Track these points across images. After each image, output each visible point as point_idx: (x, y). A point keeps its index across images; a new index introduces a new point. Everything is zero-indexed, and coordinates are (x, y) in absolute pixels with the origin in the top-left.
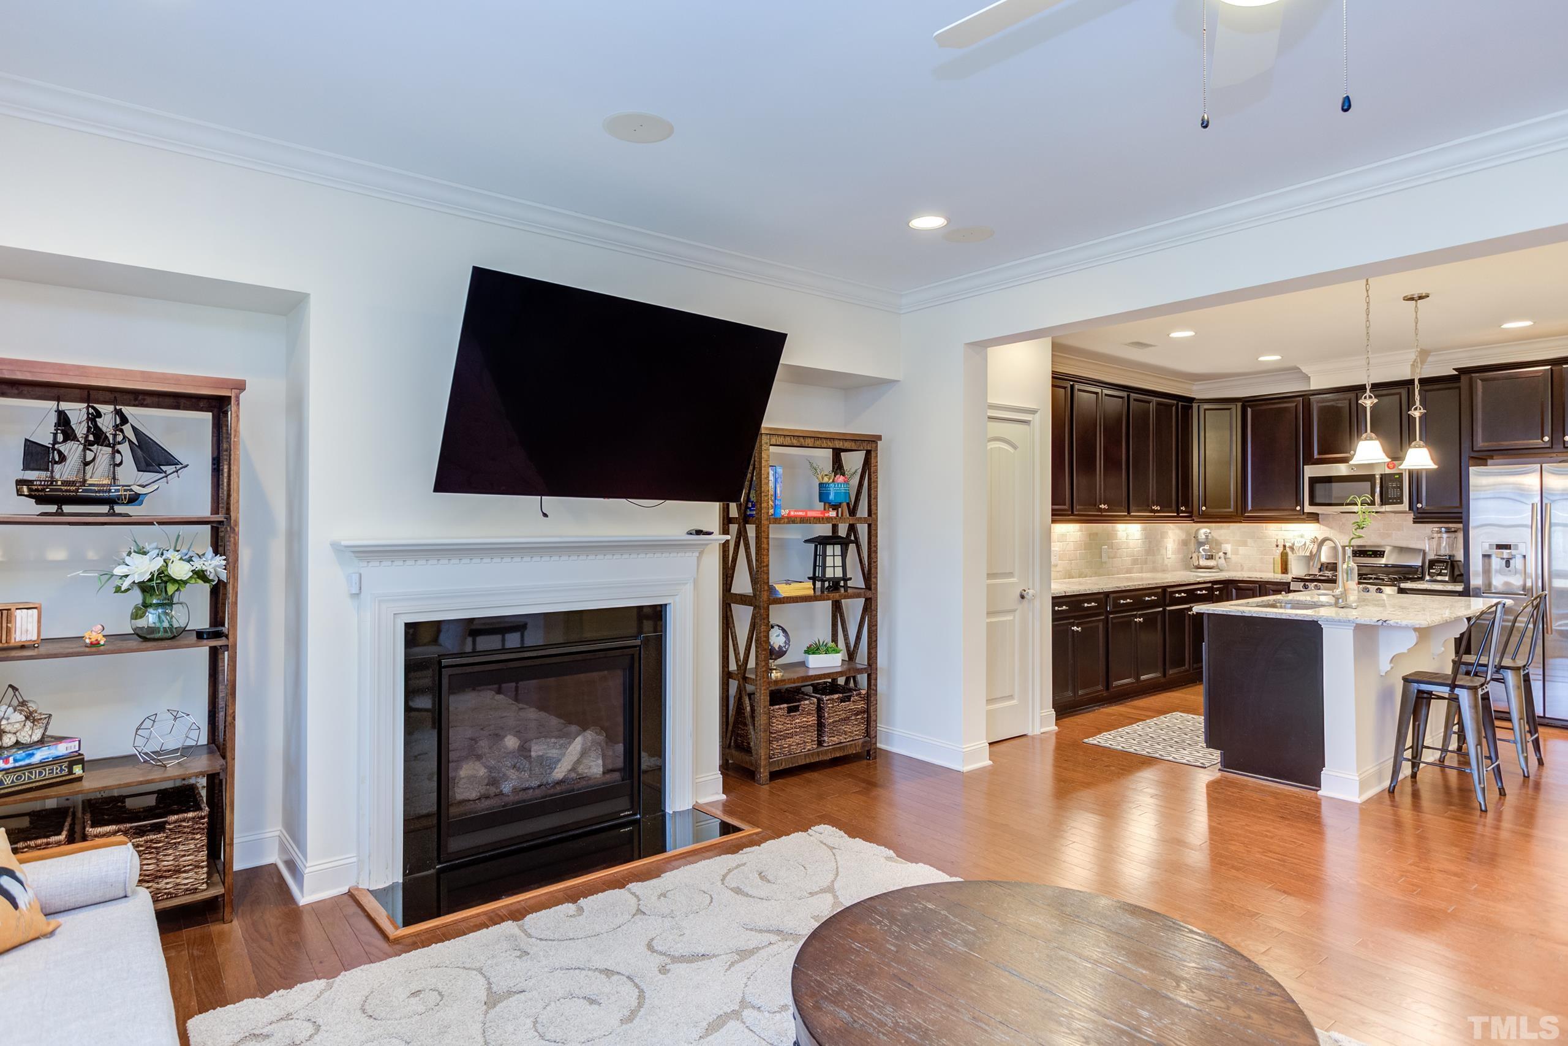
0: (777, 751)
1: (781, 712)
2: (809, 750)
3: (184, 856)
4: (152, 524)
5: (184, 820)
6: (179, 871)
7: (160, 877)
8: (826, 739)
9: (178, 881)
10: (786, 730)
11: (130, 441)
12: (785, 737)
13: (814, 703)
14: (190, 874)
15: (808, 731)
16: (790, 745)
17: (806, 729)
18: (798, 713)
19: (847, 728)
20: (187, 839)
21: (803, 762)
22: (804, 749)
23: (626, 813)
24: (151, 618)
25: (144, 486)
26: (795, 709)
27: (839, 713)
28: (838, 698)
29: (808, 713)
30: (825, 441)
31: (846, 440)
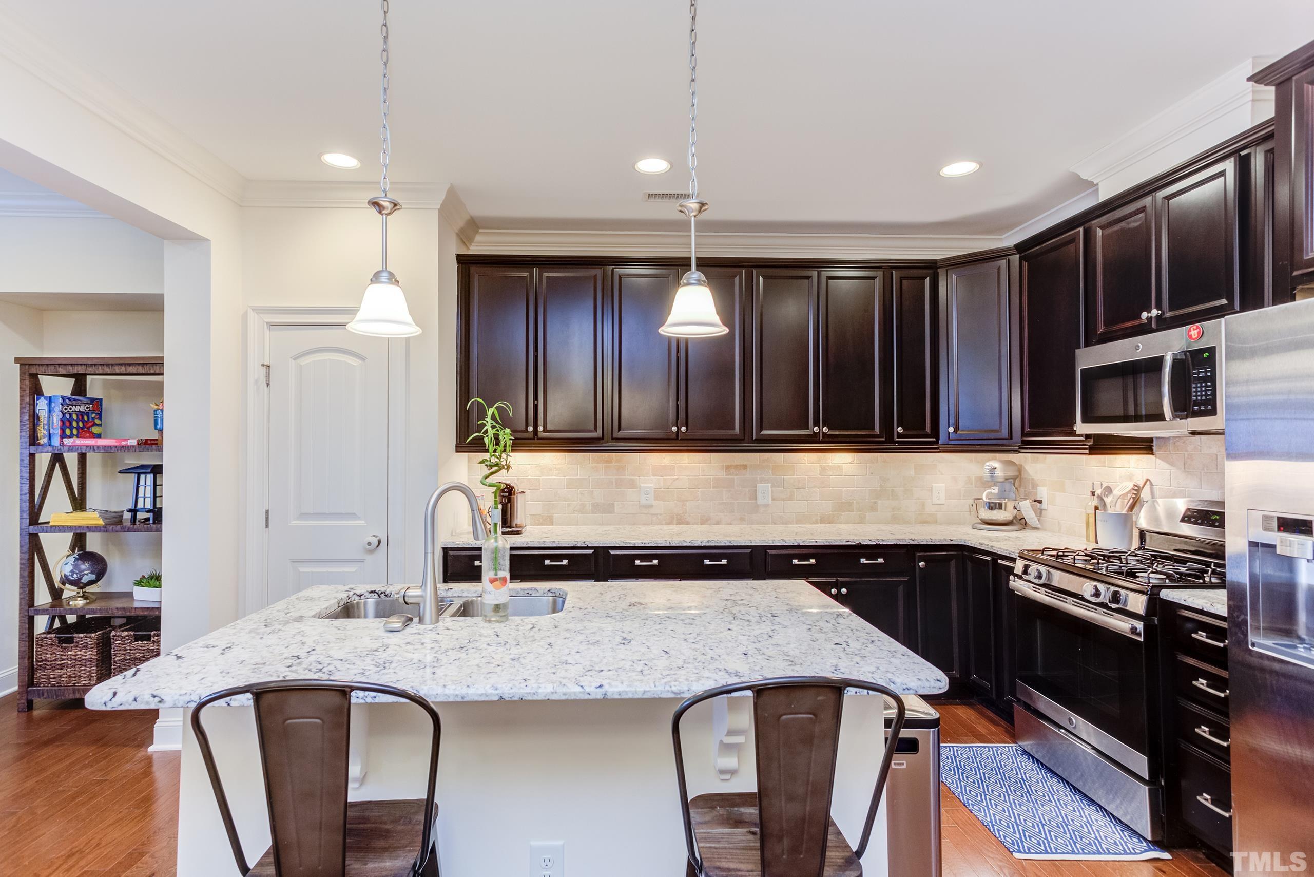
0: (43, 680)
10: (55, 660)
12: (53, 667)
15: (83, 666)
16: (59, 677)
18: (72, 645)
22: (78, 683)
26: (70, 641)
27: (132, 651)
28: (129, 636)
29: (85, 647)
30: (100, 367)
31: (130, 365)
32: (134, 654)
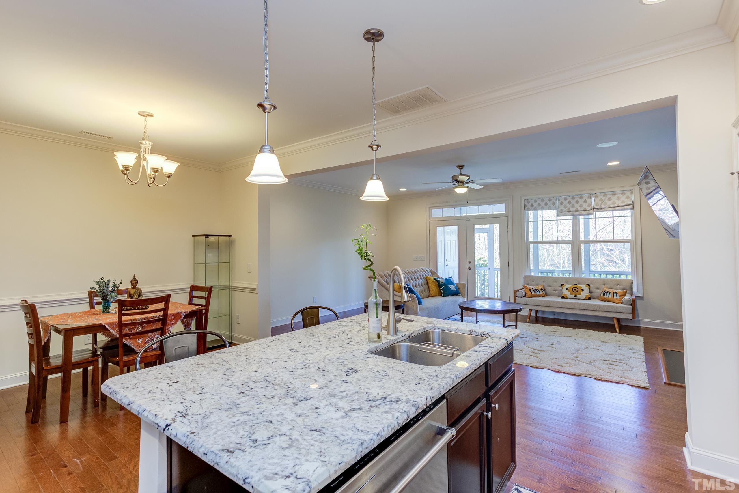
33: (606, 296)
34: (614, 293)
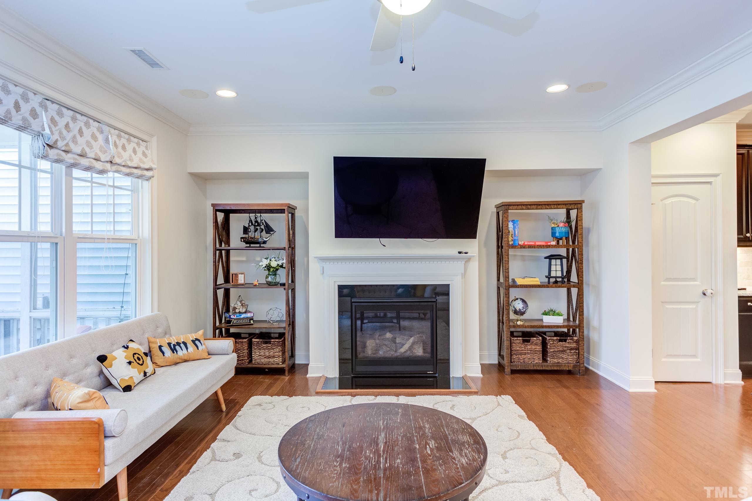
0: (516, 360)
1: (518, 341)
2: (536, 363)
3: (276, 353)
4: (270, 250)
5: (275, 341)
6: (274, 357)
7: (270, 358)
8: (549, 359)
9: (274, 360)
10: (522, 351)
11: (264, 225)
12: (521, 354)
13: (539, 340)
14: (277, 359)
15: (536, 353)
16: (524, 359)
17: (534, 352)
18: (530, 343)
19: (564, 356)
20: (277, 348)
21: (532, 368)
22: (533, 362)
23: (430, 372)
24: (270, 279)
25: (267, 238)
26: (528, 341)
27: (558, 347)
28: (557, 339)
29: (536, 344)
30: (544, 206)
31: (559, 204)
32: (558, 348)
33: (182, 353)
34: (193, 341)
